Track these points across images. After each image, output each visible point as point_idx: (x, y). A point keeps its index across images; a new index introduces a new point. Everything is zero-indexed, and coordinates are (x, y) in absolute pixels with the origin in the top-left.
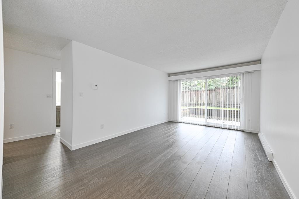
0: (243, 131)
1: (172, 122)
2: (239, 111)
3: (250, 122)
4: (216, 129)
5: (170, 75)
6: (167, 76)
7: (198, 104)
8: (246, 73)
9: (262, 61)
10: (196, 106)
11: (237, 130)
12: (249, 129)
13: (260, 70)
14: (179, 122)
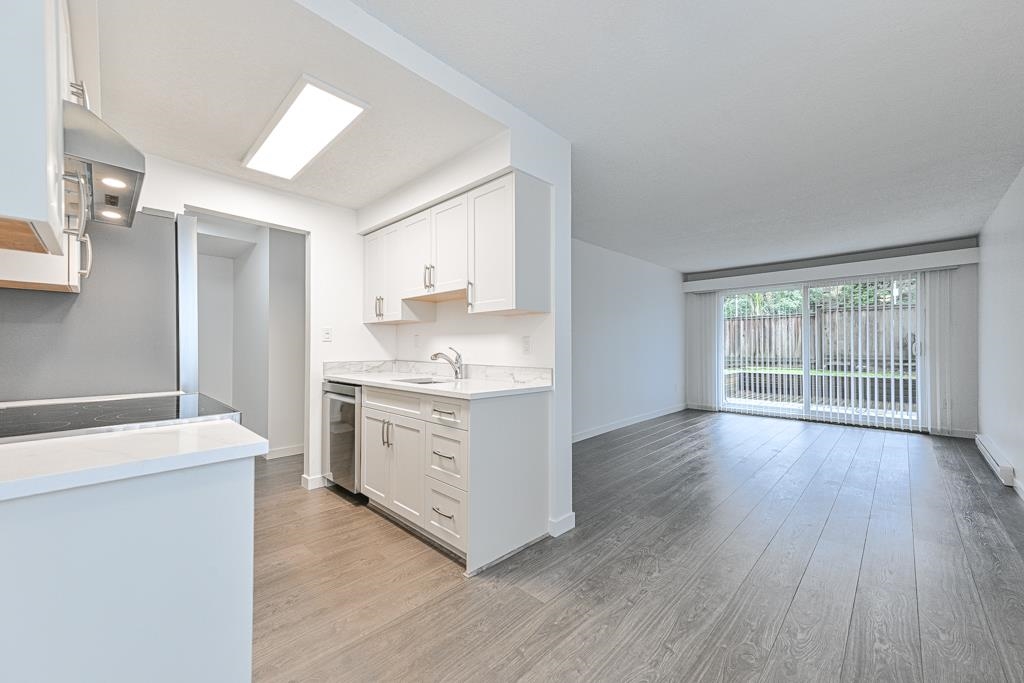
0: (925, 433)
1: (694, 412)
2: (914, 382)
3: (948, 406)
4: (842, 429)
5: (687, 277)
6: (680, 278)
7: (757, 361)
8: (933, 271)
9: (982, 240)
10: (752, 368)
11: (908, 431)
12: (947, 427)
13: (977, 264)
14: (720, 411)
